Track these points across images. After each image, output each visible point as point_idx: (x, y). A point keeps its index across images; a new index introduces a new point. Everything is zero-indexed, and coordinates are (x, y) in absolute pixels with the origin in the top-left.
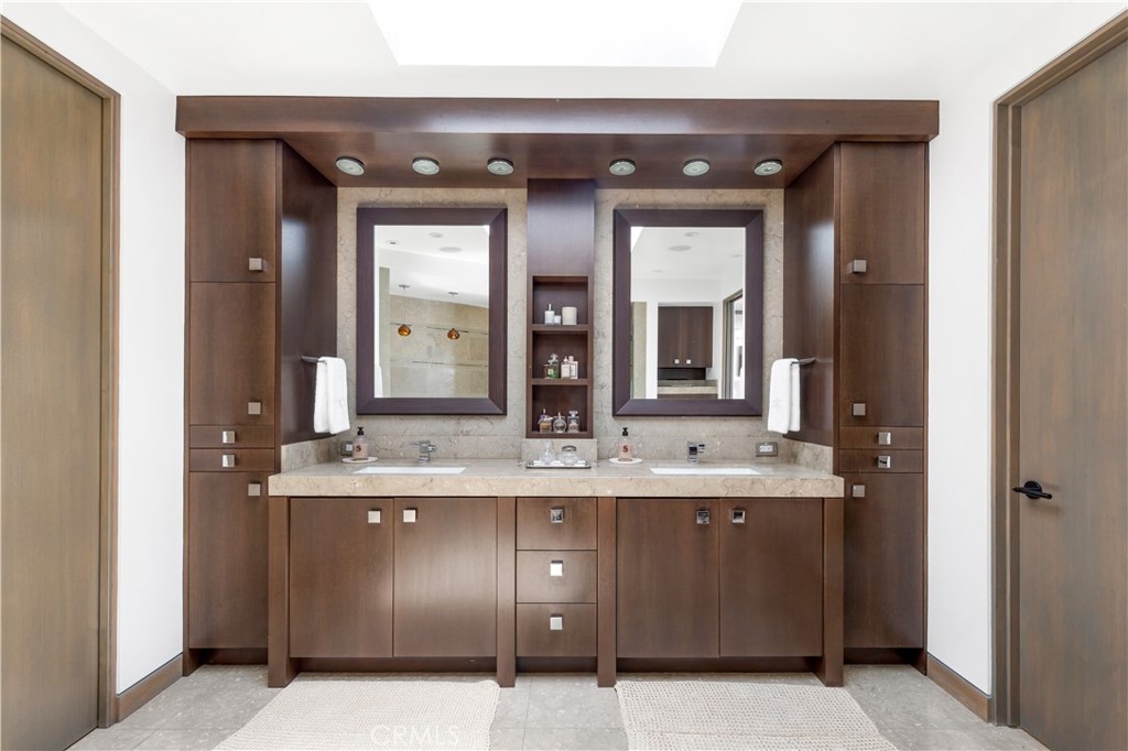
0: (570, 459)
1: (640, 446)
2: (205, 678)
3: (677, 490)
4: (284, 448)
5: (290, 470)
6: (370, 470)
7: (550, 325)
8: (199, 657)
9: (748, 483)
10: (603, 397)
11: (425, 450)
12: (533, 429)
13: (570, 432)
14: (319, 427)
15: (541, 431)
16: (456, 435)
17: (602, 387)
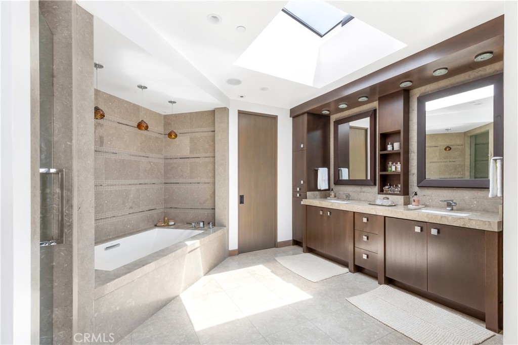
0: (386, 202)
1: (430, 201)
2: (296, 248)
3: (407, 216)
4: (308, 192)
5: (309, 199)
6: (332, 201)
7: (389, 151)
8: (296, 243)
9: (439, 218)
10: (413, 178)
11: (347, 196)
12: (381, 191)
13: (395, 192)
14: (319, 188)
15: (384, 192)
16: (361, 192)
17: (413, 174)
